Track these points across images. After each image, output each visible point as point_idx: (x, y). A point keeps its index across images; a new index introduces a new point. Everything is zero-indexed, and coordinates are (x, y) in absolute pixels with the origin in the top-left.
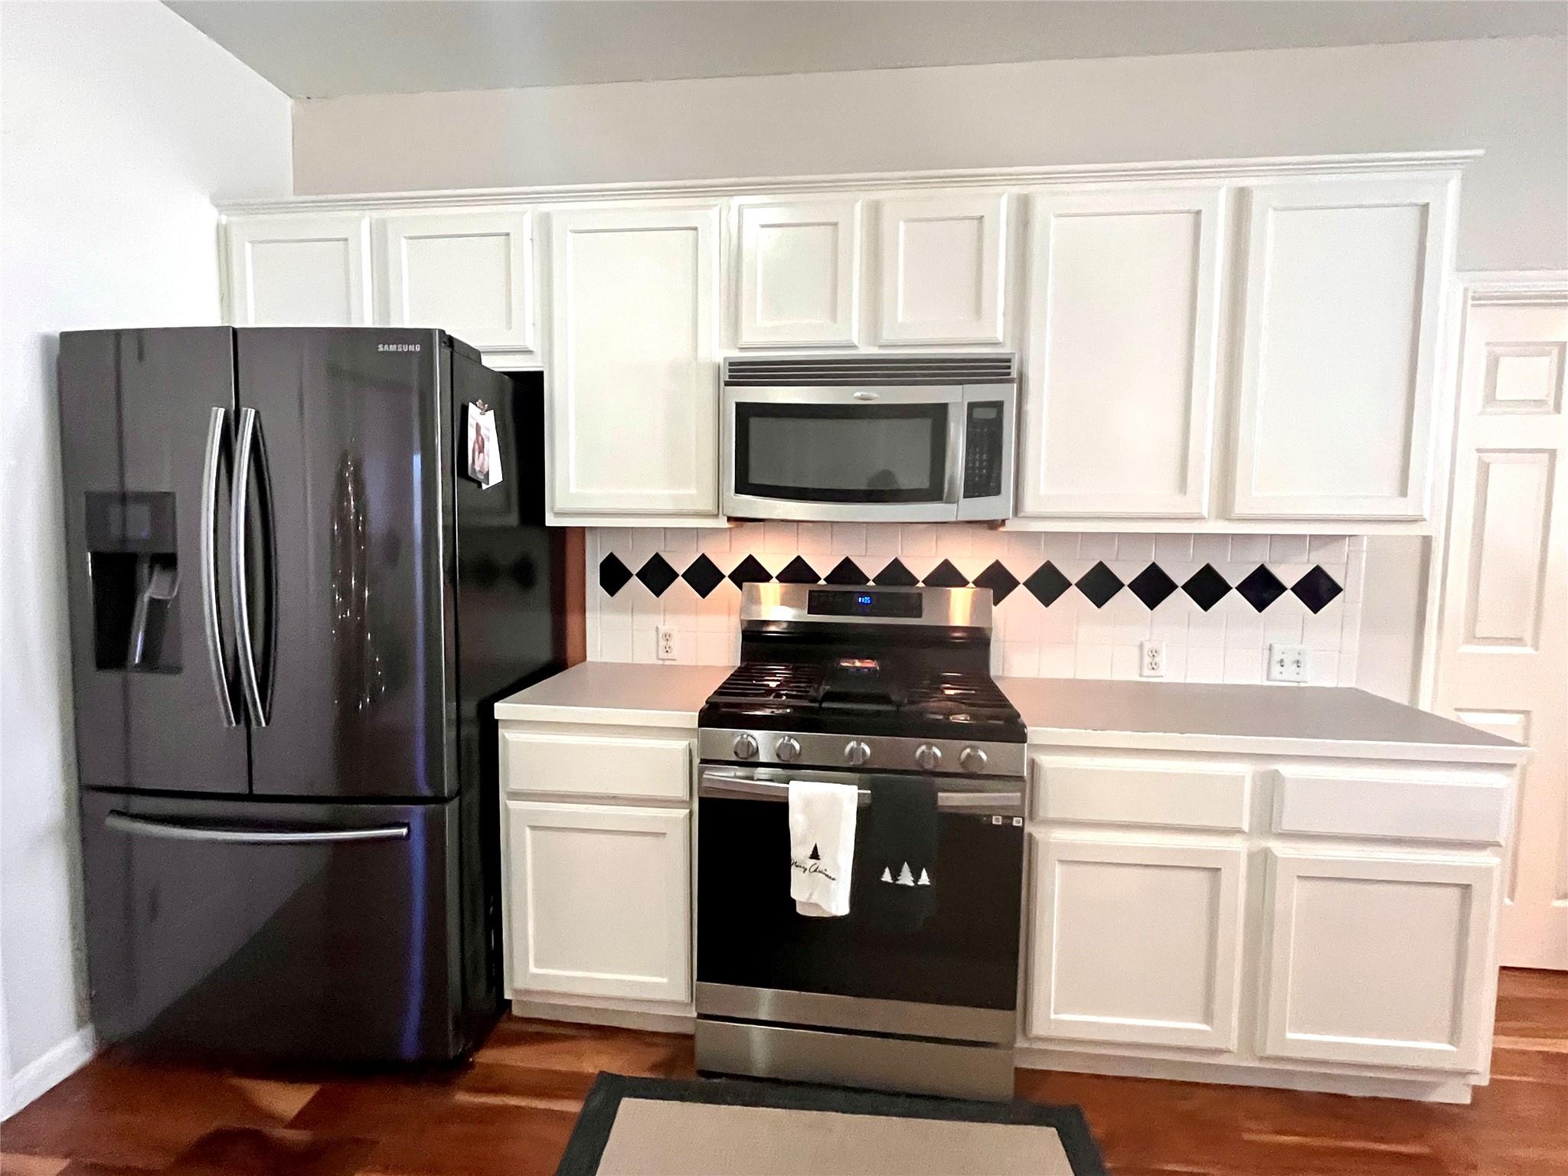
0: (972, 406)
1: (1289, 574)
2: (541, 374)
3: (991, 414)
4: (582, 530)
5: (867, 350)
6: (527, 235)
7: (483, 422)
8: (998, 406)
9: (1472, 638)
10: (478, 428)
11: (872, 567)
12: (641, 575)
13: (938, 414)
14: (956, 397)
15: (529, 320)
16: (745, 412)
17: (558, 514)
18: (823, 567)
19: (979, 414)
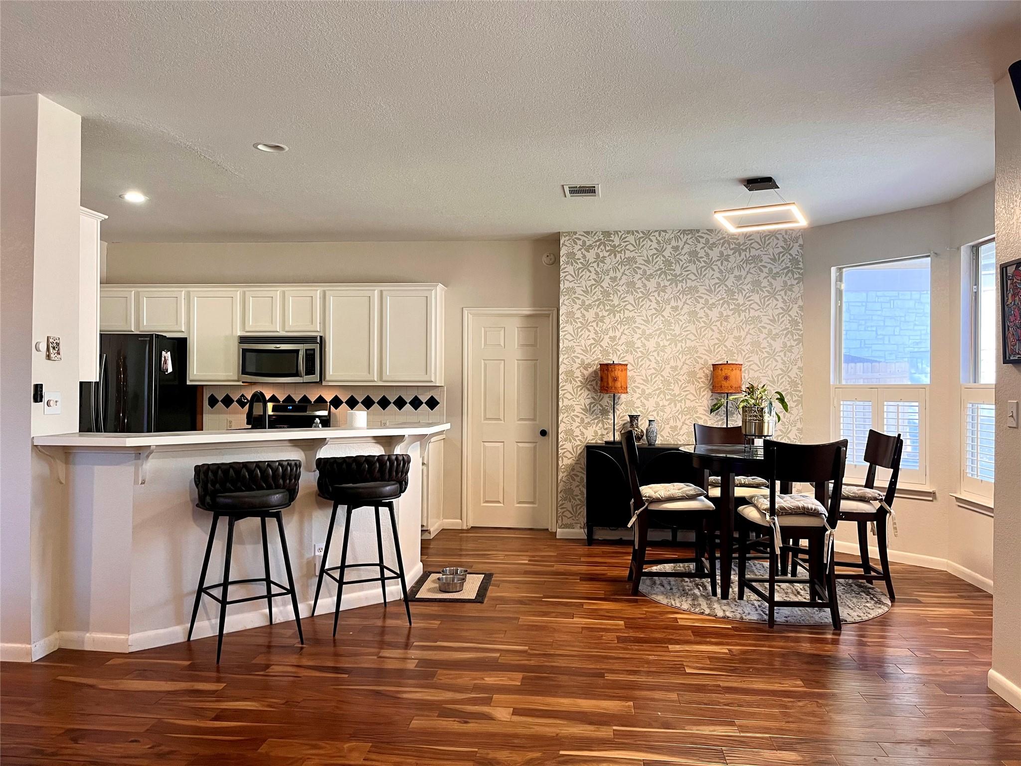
0: (306, 350)
1: (424, 398)
2: (186, 338)
3: (312, 352)
4: (203, 386)
5: (283, 334)
6: (183, 297)
7: (167, 355)
8: (314, 350)
9: (486, 419)
10: (165, 357)
11: (297, 398)
12: (221, 401)
13: (297, 351)
14: (302, 348)
15: (183, 322)
16: (245, 351)
17: (191, 381)
18: (281, 398)
19: (308, 352)
